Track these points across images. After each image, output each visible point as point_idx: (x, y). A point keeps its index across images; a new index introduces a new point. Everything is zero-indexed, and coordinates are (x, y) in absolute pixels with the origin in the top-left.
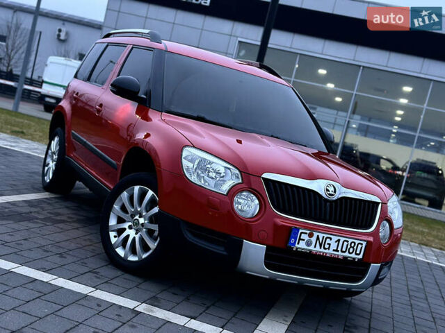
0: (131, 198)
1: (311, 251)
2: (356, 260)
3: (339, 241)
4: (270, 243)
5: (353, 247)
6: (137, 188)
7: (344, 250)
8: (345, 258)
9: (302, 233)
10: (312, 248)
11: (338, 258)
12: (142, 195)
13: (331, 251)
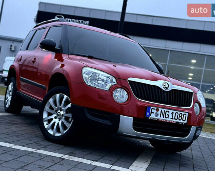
0: (55, 102)
1: (158, 119)
2: (184, 124)
3: (173, 113)
4: (136, 116)
5: (181, 116)
6: (58, 95)
7: (176, 118)
8: (177, 123)
9: (152, 109)
10: (158, 117)
11: (173, 123)
12: (61, 98)
13: (169, 119)
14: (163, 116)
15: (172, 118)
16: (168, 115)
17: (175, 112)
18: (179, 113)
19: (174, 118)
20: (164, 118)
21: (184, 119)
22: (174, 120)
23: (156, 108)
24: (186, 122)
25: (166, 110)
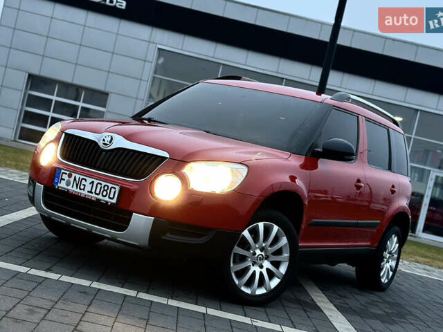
2: (109, 204)
3: (93, 183)
5: (106, 191)
8: (98, 200)
9: (63, 173)
11: (91, 200)
14: (77, 185)
15: (91, 192)
16: (84, 185)
17: (96, 182)
18: (104, 184)
21: (111, 196)
23: (68, 173)
24: (114, 201)
25: (82, 177)
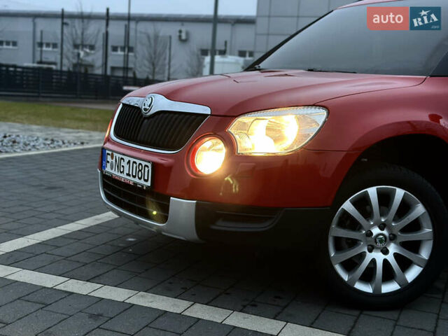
1: (112, 175)
2: (145, 188)
3: (129, 162)
5: (141, 171)
7: (134, 174)
8: (135, 184)
10: (113, 172)
11: (129, 185)
13: (124, 176)
14: (118, 168)
15: (128, 175)
16: (123, 166)
17: (132, 160)
18: (138, 162)
19: (131, 173)
20: (119, 174)
21: (146, 178)
22: (131, 178)
23: (110, 153)
24: (149, 184)
25: (121, 156)
